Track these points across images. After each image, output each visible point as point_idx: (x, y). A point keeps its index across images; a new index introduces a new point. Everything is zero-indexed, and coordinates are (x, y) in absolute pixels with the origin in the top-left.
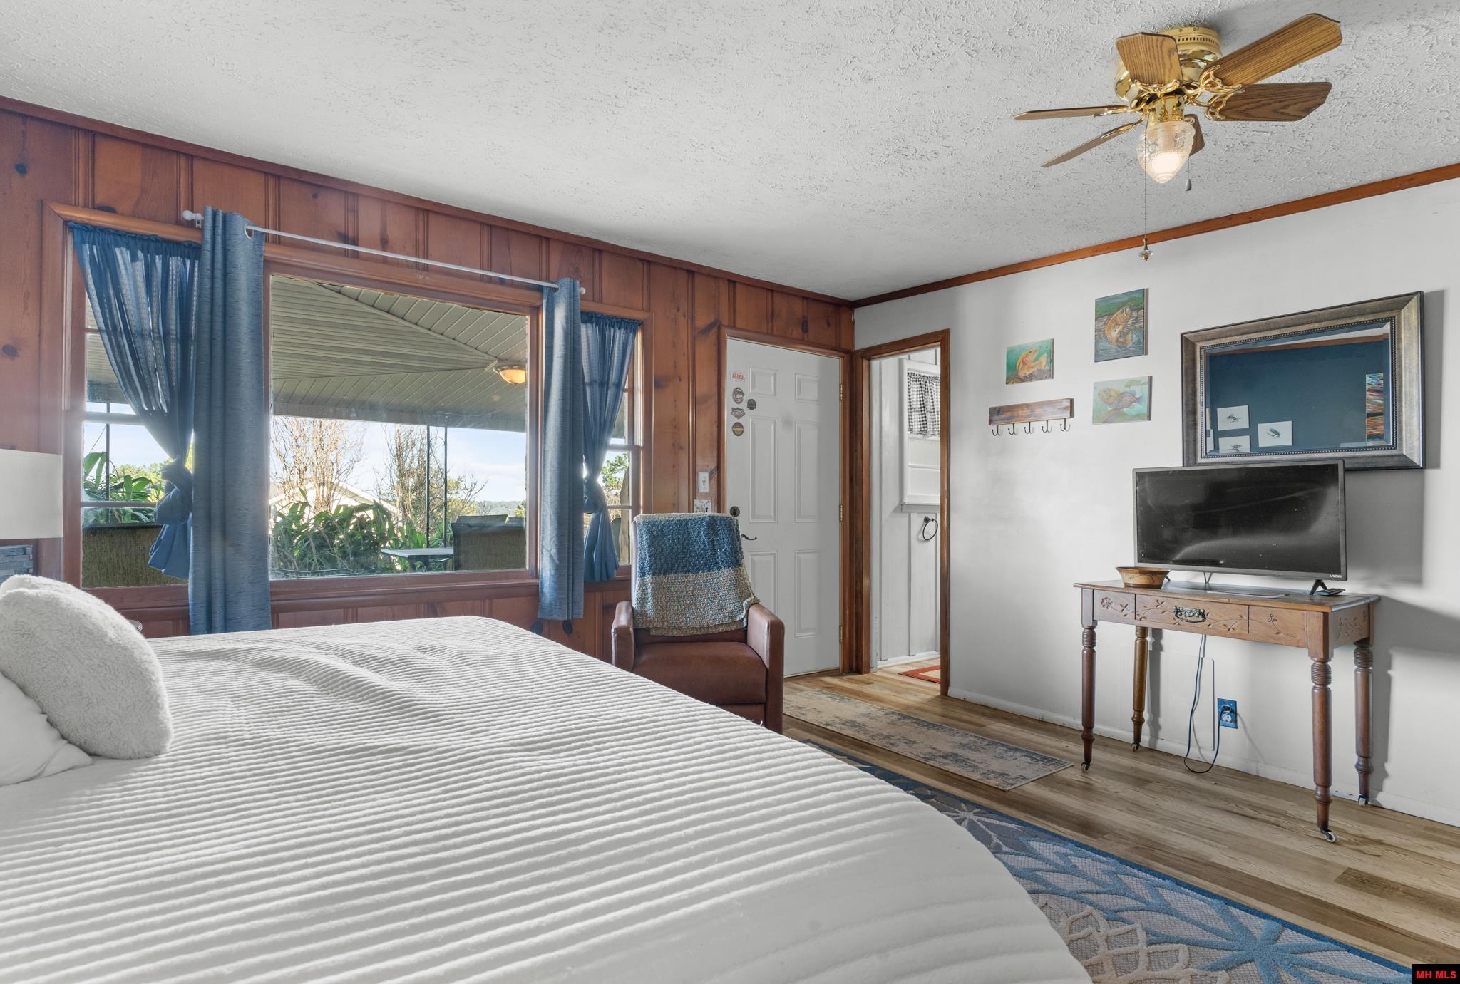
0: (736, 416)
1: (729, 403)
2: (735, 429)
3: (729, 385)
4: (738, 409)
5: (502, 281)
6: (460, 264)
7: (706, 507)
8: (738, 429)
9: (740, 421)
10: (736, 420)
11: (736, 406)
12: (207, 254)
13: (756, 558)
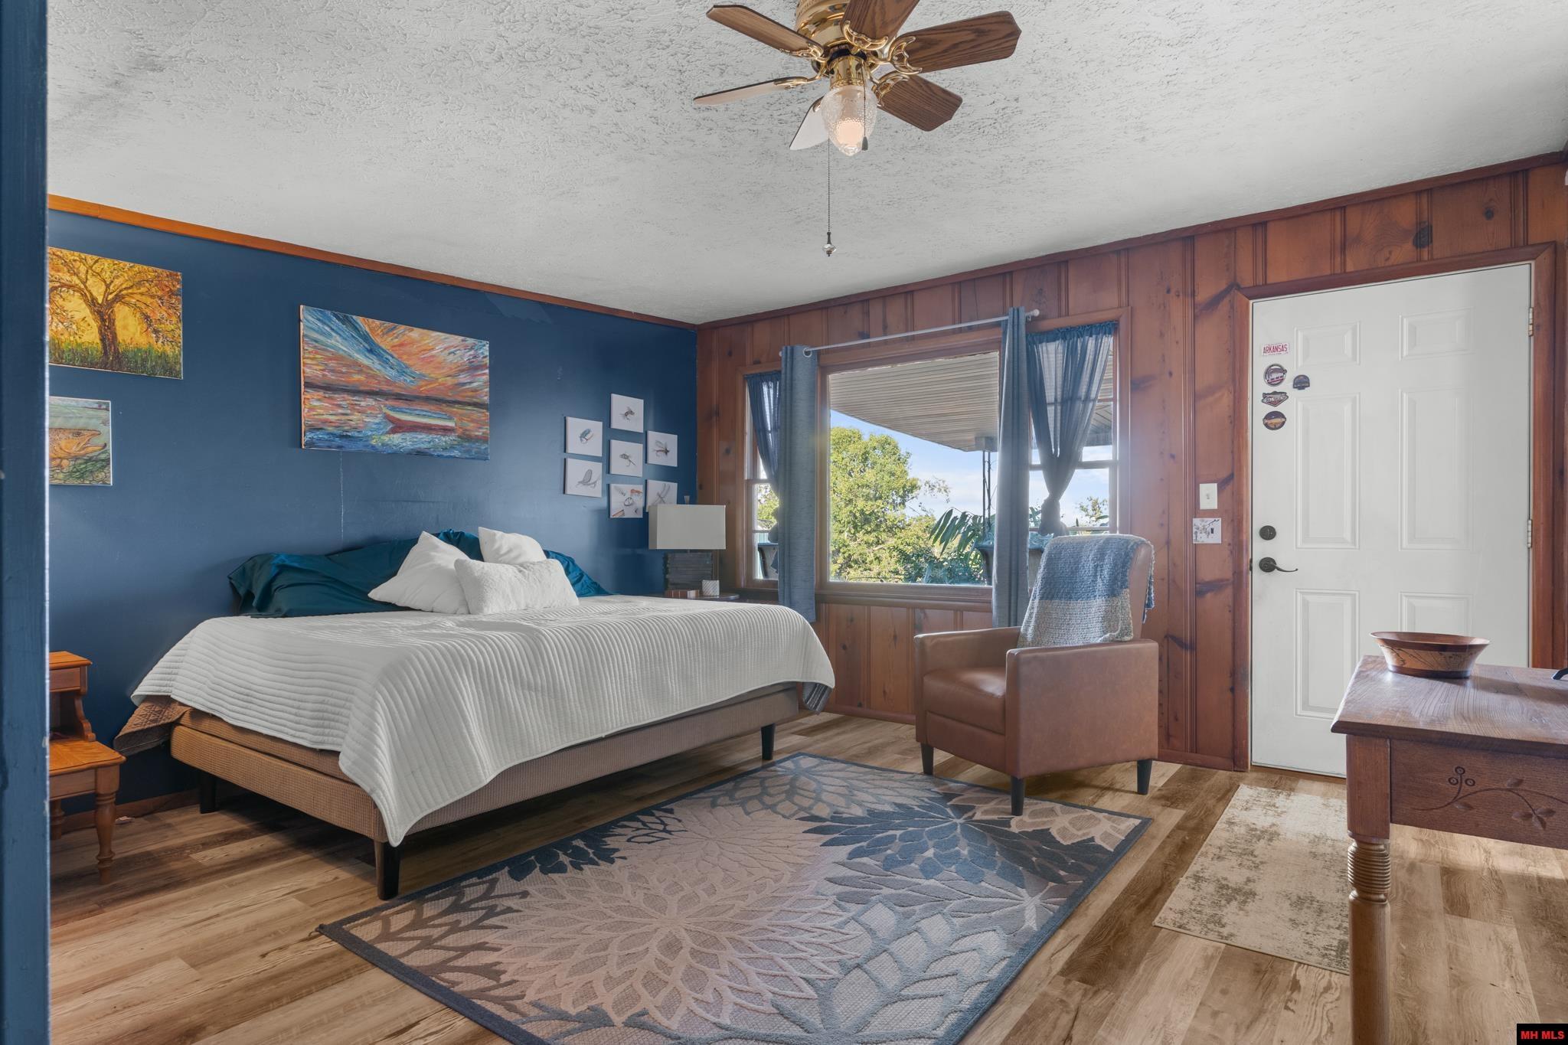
0: (1270, 403)
1: (1258, 386)
2: (1269, 422)
3: (1259, 363)
4: (1275, 393)
5: (970, 328)
6: (936, 327)
7: (1212, 527)
8: (1275, 421)
9: (1279, 408)
10: (1271, 409)
11: (1270, 389)
12: (783, 376)
13: (1309, 598)
